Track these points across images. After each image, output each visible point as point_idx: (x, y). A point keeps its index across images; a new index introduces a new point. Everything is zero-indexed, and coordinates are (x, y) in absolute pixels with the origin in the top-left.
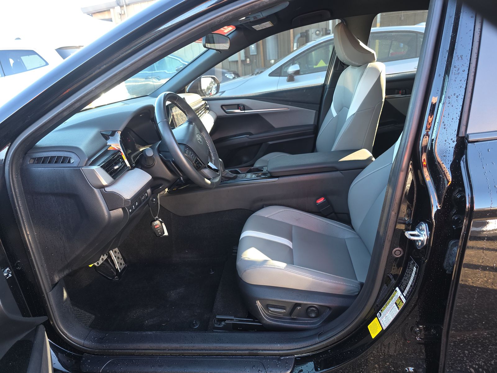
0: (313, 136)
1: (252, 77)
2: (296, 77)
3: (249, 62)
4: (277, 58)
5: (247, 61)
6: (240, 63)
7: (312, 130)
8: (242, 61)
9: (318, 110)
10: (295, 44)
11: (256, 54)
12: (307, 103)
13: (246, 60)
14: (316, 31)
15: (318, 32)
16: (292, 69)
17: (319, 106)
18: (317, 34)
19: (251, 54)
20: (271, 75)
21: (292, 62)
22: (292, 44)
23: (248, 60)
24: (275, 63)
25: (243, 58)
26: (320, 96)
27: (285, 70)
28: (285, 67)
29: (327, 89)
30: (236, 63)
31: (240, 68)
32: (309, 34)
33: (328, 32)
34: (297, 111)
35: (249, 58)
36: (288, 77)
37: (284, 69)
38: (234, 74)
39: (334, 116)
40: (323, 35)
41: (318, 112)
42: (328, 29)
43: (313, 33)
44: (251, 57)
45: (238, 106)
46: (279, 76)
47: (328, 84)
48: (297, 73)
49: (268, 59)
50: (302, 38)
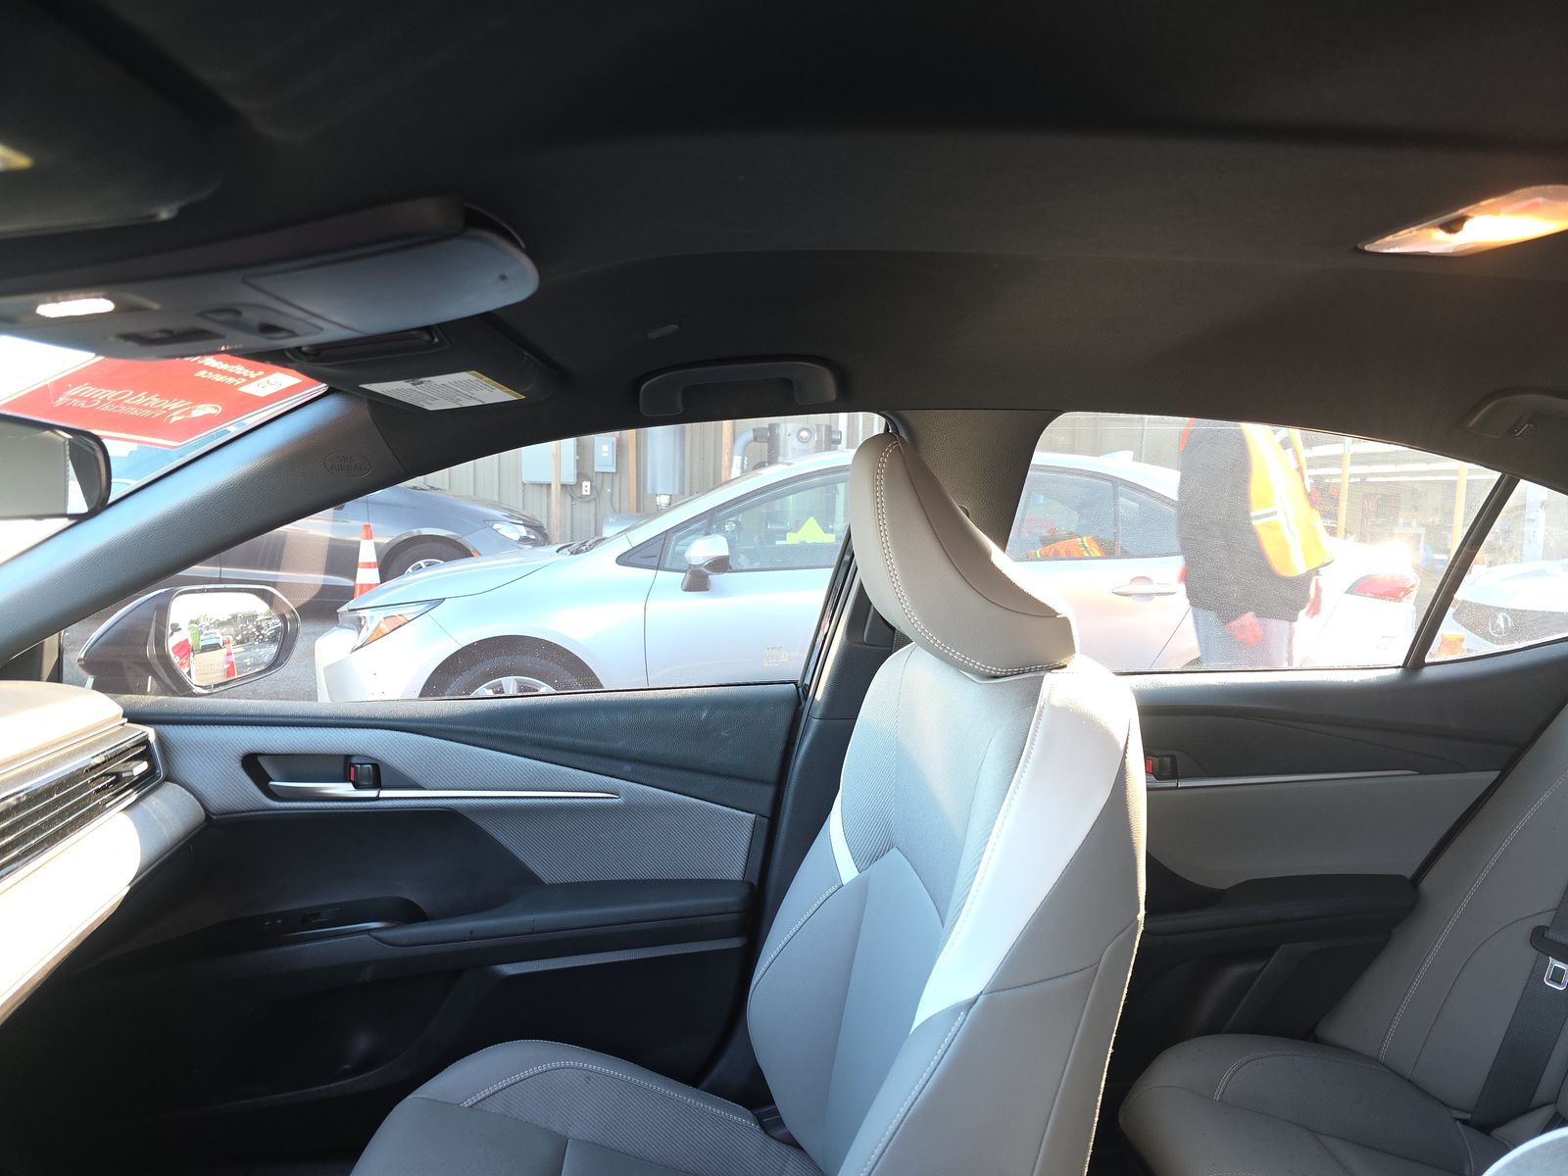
0: (735, 943)
1: (560, 557)
2: (715, 579)
3: (588, 493)
4: (677, 492)
5: (584, 488)
6: (555, 490)
7: (735, 917)
8: (564, 486)
9: (768, 813)
10: (737, 460)
11: (614, 471)
12: (714, 773)
13: (579, 485)
14: (801, 430)
15: (804, 434)
16: (703, 549)
17: (769, 792)
18: (801, 438)
19: (597, 469)
20: (624, 560)
21: (709, 522)
22: (726, 458)
23: (586, 485)
24: (671, 506)
25: (572, 480)
26: (780, 747)
27: (677, 548)
28: (679, 539)
29: (815, 722)
30: (544, 489)
31: (555, 509)
32: (778, 435)
33: (834, 437)
34: (662, 808)
35: (589, 480)
36: (688, 575)
37: (676, 545)
38: (529, 524)
39: (846, 879)
40: (818, 449)
41: (766, 820)
42: (833, 429)
43: (789, 435)
44: (598, 480)
45: (346, 762)
46: (657, 568)
47: (819, 696)
48: (720, 565)
49: (649, 491)
50: (756, 443)
